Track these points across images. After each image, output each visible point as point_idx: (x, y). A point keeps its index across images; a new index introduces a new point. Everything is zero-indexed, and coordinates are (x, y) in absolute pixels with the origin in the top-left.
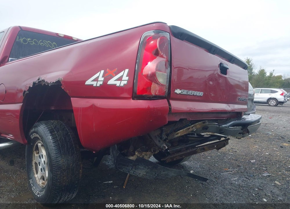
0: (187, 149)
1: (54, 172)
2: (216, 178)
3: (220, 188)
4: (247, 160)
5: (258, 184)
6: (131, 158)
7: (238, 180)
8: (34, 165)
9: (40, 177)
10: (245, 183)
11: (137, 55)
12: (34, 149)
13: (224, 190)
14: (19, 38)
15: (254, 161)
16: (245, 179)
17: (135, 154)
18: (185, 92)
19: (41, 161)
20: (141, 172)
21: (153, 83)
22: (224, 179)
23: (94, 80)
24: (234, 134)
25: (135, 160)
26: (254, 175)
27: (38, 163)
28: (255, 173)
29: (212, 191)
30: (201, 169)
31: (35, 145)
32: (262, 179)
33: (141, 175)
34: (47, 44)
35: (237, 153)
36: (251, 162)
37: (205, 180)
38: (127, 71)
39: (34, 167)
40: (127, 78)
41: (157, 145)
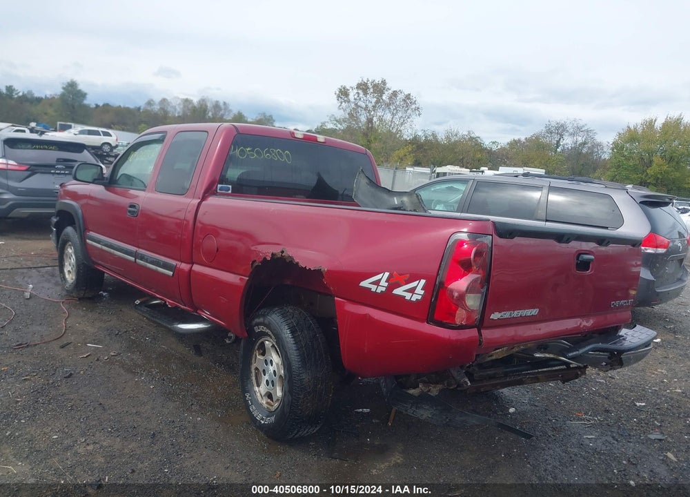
0: (506, 375)
1: (294, 394)
2: (554, 429)
3: (557, 449)
4: (630, 401)
5: (630, 453)
6: (411, 391)
7: (596, 439)
8: (253, 371)
9: (263, 393)
10: (608, 448)
11: (441, 264)
12: (256, 347)
13: (564, 454)
14: (235, 149)
15: (644, 404)
16: (610, 439)
17: (418, 387)
18: (506, 315)
19: (268, 370)
20: (425, 413)
21: (460, 308)
22: (569, 433)
23: (373, 283)
24: (596, 364)
25: (416, 395)
26: (629, 435)
27: (261, 370)
28: (636, 430)
29: (541, 453)
30: (529, 408)
31: (260, 341)
32: (643, 443)
33: (424, 417)
34: (275, 154)
35: (613, 380)
36: (636, 405)
37: (528, 437)
38: (423, 282)
39: (253, 374)
40: (422, 292)
41: (454, 378)
